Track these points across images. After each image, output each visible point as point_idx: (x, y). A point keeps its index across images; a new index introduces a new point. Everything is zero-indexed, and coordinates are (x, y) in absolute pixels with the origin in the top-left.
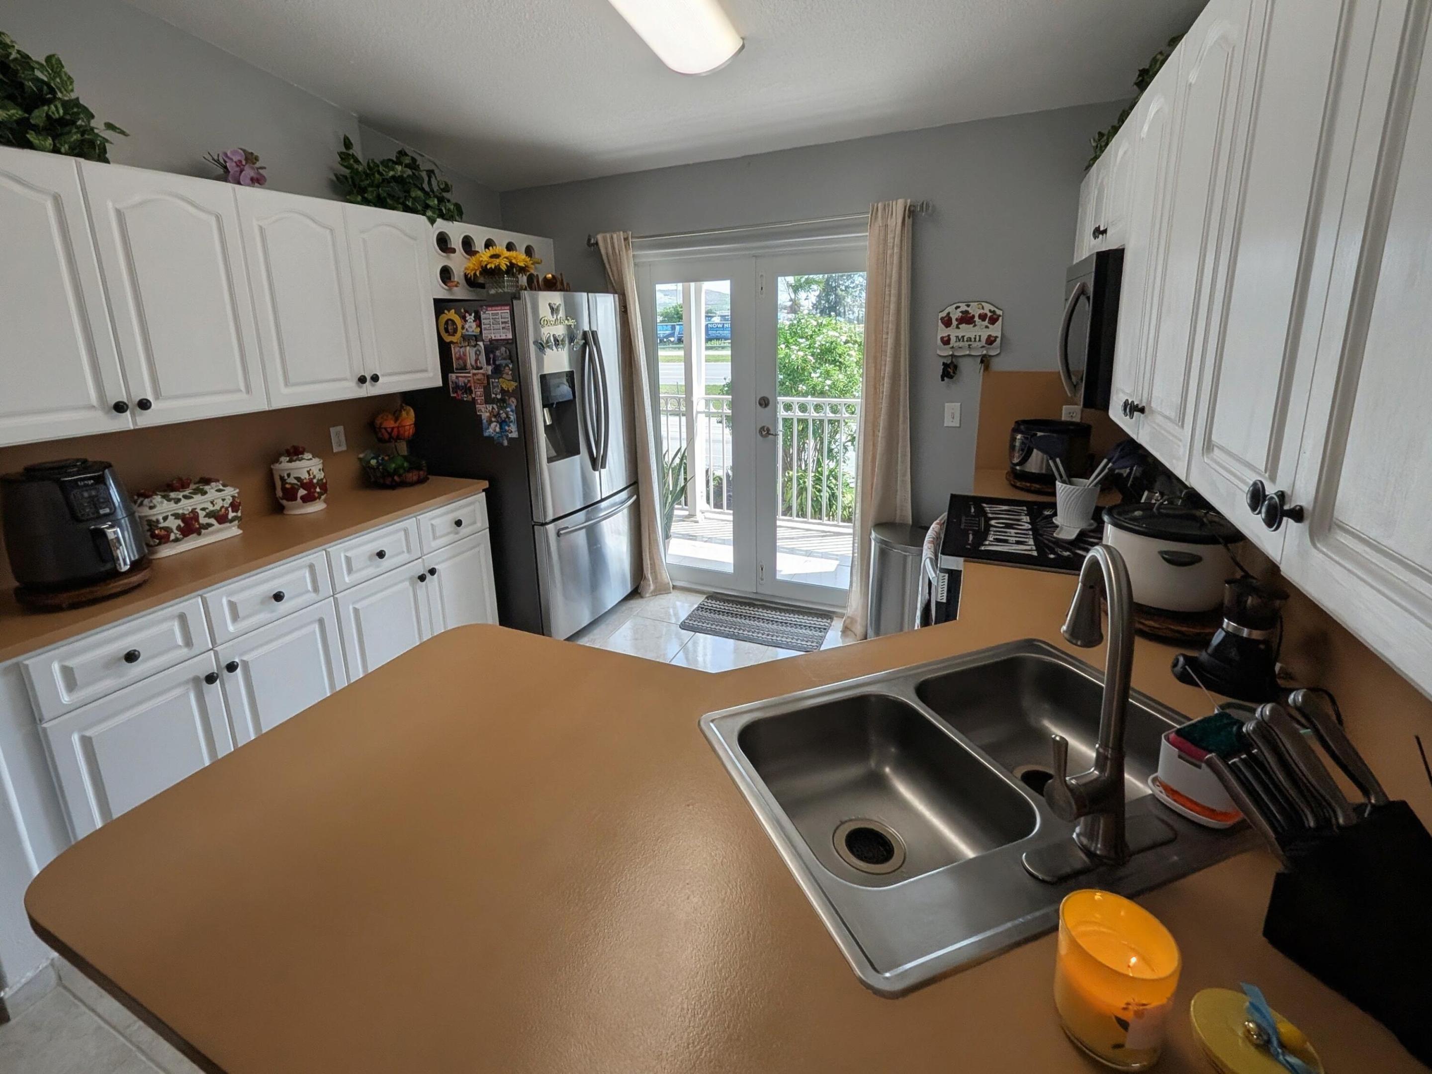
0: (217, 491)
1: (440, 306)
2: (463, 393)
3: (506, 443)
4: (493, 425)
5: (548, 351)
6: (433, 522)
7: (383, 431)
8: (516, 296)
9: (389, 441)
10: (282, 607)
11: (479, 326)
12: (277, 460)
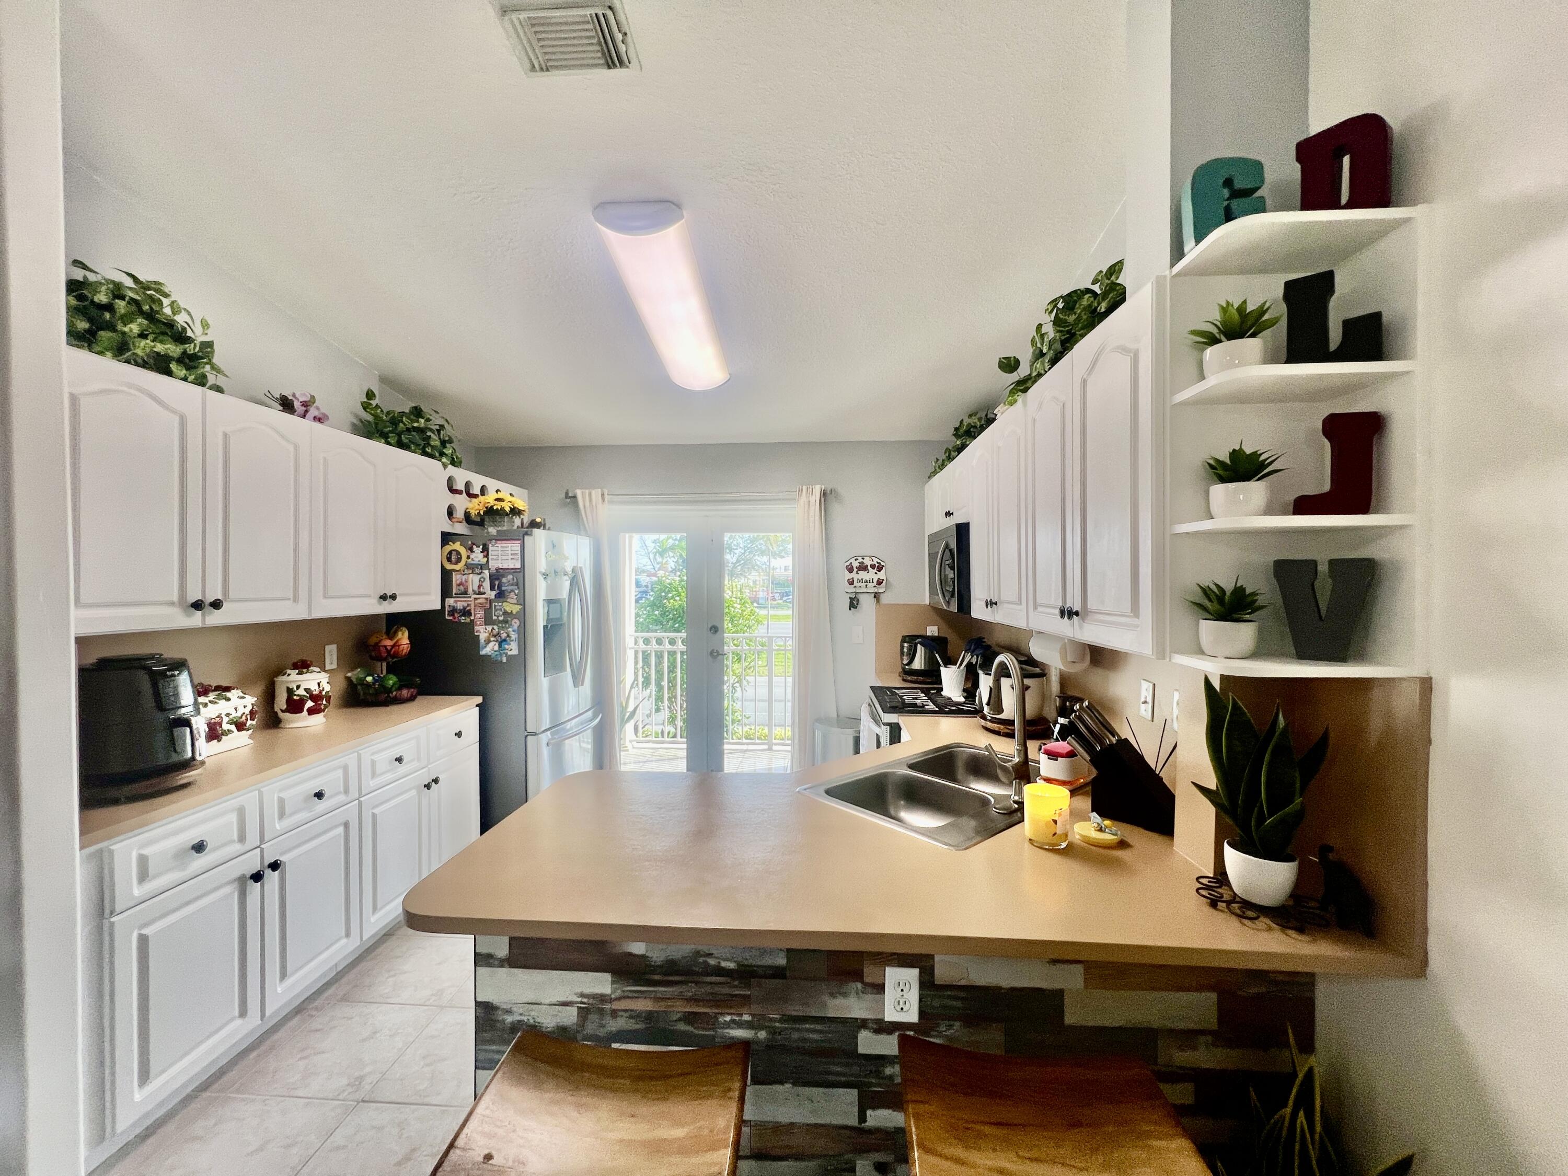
1: (446, 538)
6: (440, 732)
8: (524, 533)
9: (384, 659)
10: (321, 805)
11: (487, 556)
12: (283, 673)
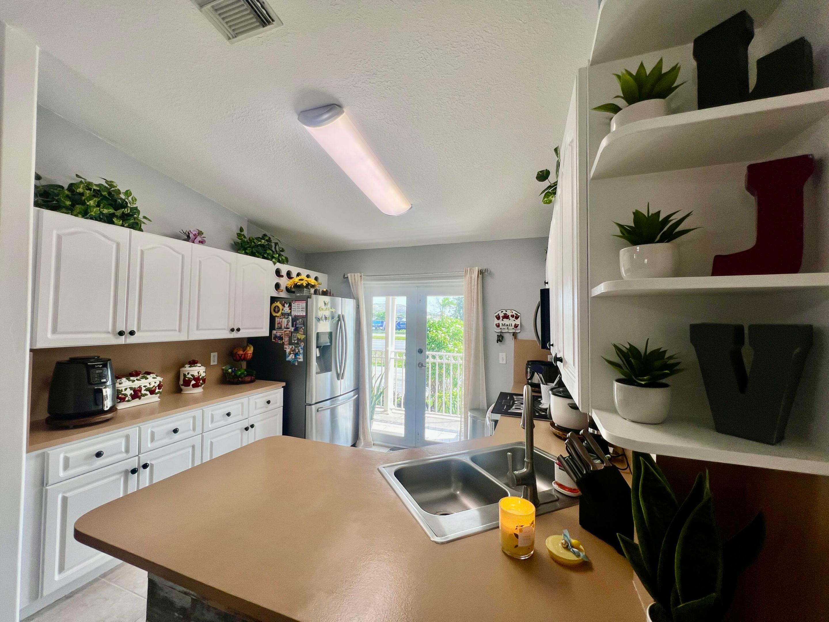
0: (153, 378)
1: (273, 300)
2: (278, 340)
3: (296, 364)
4: (292, 355)
5: (321, 321)
6: (257, 401)
7: (237, 356)
8: (309, 297)
9: (239, 361)
10: (177, 436)
11: (291, 309)
12: (183, 366)
